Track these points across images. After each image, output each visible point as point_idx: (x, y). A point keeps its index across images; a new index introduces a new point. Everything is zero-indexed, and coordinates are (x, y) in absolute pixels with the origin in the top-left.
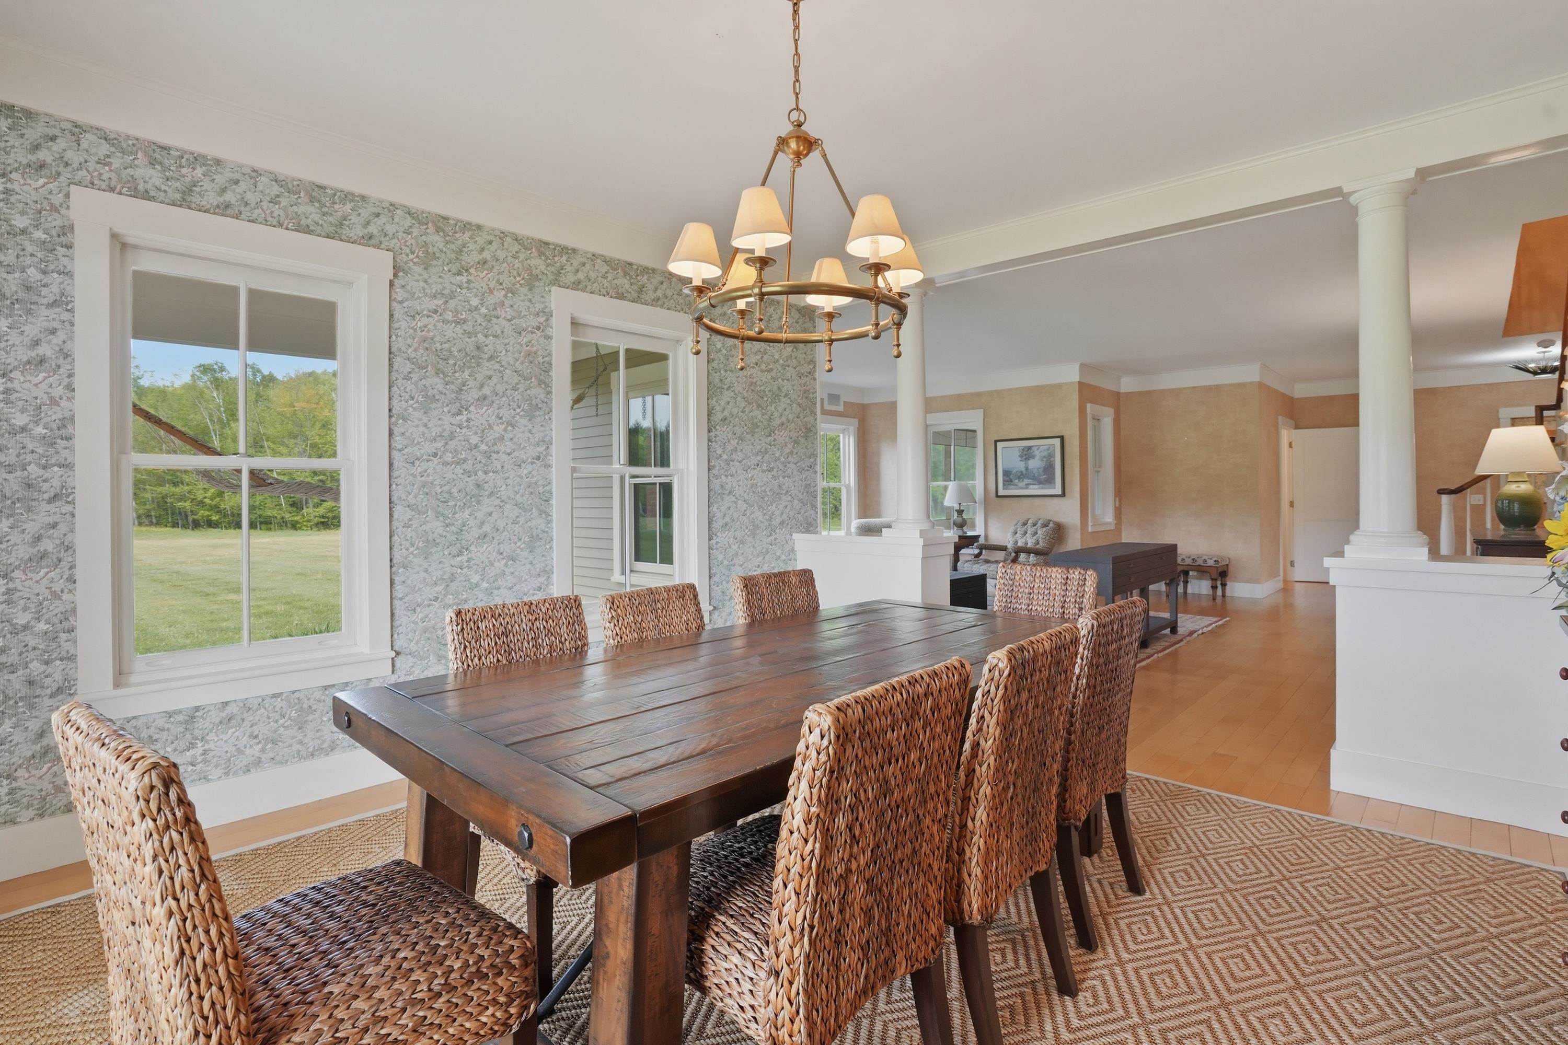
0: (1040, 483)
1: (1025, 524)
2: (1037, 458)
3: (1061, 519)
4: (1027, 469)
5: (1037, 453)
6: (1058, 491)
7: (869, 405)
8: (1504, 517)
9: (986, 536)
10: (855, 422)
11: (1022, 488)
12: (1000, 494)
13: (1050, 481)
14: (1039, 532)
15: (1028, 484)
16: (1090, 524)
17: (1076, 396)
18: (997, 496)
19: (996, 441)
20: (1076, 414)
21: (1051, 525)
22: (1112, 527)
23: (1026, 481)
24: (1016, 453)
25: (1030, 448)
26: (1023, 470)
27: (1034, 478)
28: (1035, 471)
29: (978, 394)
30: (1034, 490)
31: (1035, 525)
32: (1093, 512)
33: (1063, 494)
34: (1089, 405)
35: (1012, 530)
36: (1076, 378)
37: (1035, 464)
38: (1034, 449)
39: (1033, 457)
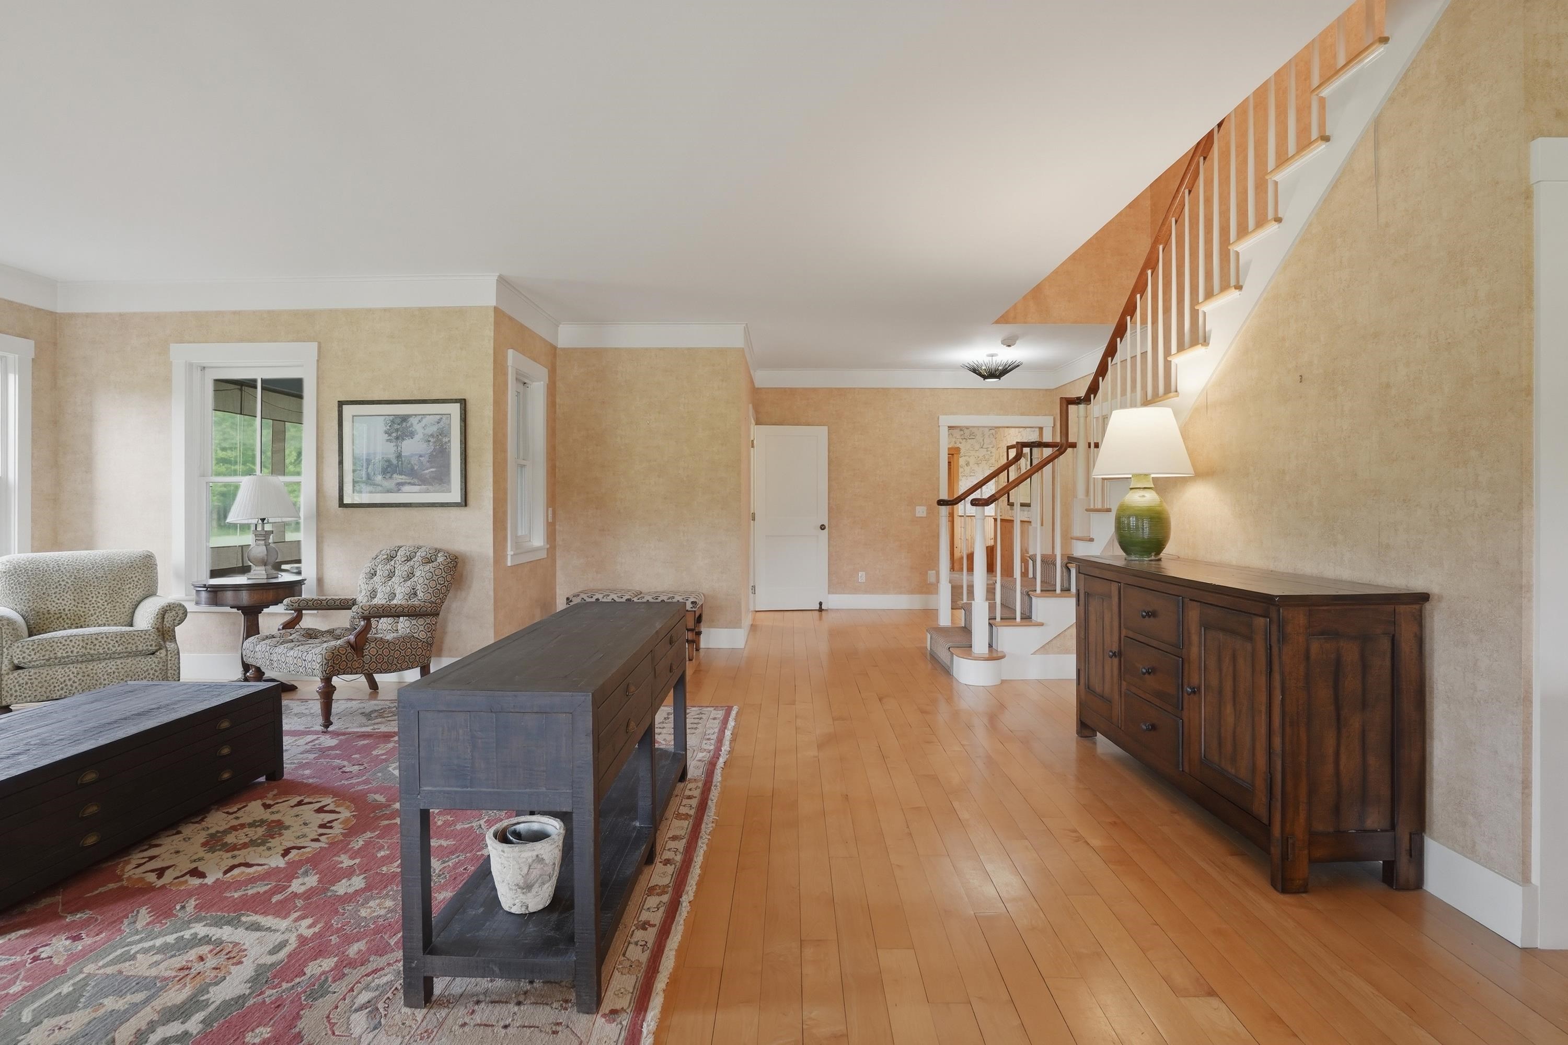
0: (423, 481)
1: (391, 558)
2: (418, 437)
3: (459, 546)
4: (399, 456)
5: (417, 427)
6: (456, 496)
7: (71, 316)
8: (1126, 543)
9: (320, 581)
10: (27, 347)
11: (389, 491)
12: (347, 501)
13: (441, 478)
14: (418, 573)
15: (400, 484)
16: (510, 552)
17: (489, 332)
18: (342, 505)
19: (341, 404)
20: (490, 365)
21: (440, 559)
22: (543, 555)
23: (398, 478)
24: (380, 426)
25: (404, 418)
26: (392, 457)
27: (412, 473)
28: (414, 461)
29: (310, 316)
30: (411, 495)
31: (409, 559)
32: (515, 528)
33: (465, 503)
34: (510, 352)
35: (367, 566)
36: (493, 302)
37: (413, 447)
38: (414, 421)
39: (412, 435)
